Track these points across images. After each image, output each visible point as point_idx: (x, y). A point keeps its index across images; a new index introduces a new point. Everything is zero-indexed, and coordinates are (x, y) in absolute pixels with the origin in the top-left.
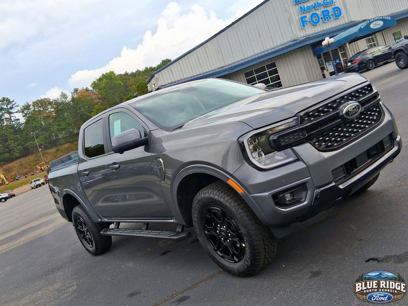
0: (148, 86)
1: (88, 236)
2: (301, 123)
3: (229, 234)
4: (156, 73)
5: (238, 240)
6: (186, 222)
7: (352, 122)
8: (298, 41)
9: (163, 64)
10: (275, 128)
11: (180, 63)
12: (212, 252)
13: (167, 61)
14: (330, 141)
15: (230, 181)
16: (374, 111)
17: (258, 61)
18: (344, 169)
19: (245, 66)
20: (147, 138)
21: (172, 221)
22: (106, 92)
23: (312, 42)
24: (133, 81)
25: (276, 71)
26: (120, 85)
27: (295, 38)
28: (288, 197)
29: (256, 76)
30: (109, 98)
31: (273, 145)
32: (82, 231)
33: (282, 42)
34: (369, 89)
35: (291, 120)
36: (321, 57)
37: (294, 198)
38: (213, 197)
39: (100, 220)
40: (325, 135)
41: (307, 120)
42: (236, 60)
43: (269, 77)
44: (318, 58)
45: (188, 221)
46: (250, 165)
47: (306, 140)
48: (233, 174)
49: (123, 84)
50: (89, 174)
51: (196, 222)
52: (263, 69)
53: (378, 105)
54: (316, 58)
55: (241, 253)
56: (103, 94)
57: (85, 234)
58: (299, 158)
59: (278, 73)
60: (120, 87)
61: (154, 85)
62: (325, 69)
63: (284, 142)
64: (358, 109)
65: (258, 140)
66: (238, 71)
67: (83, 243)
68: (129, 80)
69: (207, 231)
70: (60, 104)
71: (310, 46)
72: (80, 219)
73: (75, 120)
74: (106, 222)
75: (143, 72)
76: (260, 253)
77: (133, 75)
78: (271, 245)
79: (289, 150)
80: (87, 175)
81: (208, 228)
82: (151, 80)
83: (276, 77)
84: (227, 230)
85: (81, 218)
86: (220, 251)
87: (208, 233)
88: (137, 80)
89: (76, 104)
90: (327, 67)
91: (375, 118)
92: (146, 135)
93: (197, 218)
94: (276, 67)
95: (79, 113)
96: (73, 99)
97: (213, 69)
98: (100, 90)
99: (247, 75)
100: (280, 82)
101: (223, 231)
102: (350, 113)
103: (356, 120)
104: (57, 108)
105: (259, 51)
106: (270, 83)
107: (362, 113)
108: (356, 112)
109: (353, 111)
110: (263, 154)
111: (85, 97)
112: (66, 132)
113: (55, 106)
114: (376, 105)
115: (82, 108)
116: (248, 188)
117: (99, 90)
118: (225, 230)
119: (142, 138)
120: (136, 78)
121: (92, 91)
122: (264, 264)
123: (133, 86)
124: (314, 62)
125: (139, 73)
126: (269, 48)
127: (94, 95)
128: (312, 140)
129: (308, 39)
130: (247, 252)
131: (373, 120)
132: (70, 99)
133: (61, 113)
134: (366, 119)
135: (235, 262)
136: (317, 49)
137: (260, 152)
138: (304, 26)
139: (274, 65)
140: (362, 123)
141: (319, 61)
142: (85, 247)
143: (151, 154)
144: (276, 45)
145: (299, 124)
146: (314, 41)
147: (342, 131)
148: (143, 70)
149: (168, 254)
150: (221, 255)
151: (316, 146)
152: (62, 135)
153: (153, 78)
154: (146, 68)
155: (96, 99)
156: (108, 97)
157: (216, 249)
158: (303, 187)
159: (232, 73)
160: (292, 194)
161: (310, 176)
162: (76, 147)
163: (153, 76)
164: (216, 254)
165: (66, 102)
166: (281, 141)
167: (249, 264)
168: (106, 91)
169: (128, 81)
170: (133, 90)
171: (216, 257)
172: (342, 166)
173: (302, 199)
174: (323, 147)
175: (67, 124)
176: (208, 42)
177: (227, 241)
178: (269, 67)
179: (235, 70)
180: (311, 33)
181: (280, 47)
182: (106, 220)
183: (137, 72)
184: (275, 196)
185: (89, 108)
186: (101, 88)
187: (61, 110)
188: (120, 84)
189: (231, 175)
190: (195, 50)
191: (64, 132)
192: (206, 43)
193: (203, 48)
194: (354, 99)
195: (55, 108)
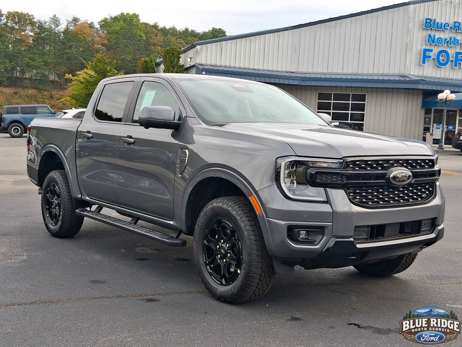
0: (181, 57)
1: (55, 210)
2: (344, 168)
3: (229, 255)
4: (200, 44)
5: (235, 264)
6: (187, 227)
7: (396, 188)
8: (407, 79)
9: (212, 33)
10: (318, 163)
11: (237, 44)
12: (202, 264)
13: (219, 32)
14: (366, 197)
15: (253, 197)
16: (425, 189)
17: (344, 84)
18: (368, 230)
19: (323, 84)
20: (180, 123)
21: (171, 223)
22: (116, 40)
23: (426, 87)
24: (160, 40)
25: (362, 108)
26: (140, 38)
27: (406, 73)
28: (303, 234)
29: (333, 103)
30: (118, 49)
31: (308, 178)
32: (51, 201)
33: (386, 72)
34: (431, 165)
35: (336, 161)
36: (430, 113)
37: (309, 238)
38: (230, 210)
39: (80, 196)
40: (364, 190)
41: (351, 168)
42: (315, 71)
43: (350, 112)
44: (426, 114)
45: (189, 227)
46: (278, 188)
47: (343, 186)
48: (258, 192)
49: (145, 38)
50: (92, 137)
51: (200, 227)
52: (346, 97)
53: (433, 184)
54: (423, 112)
55: (231, 278)
56: (112, 42)
57: (53, 206)
58: (329, 200)
59: (364, 111)
60: (139, 41)
61: (191, 58)
62: (429, 132)
63: (320, 179)
64: (408, 178)
65: (296, 167)
66: (312, 86)
67: (45, 215)
68: (156, 36)
69: (207, 241)
70: (46, 30)
71: (420, 92)
72: (55, 187)
73: (57, 61)
74: (86, 200)
75: (181, 34)
76: (252, 287)
77: (164, 32)
78: (266, 284)
79: (322, 189)
80: (88, 138)
81: (209, 239)
82: (188, 50)
83: (360, 115)
84: (228, 250)
85: (57, 187)
86: (210, 267)
87: (207, 244)
88: (167, 40)
89: (69, 39)
90: (433, 130)
91: (423, 196)
92: (180, 119)
93: (203, 223)
94: (365, 101)
95: (67, 53)
96: (66, 31)
97: (279, 69)
98: (110, 34)
99: (321, 96)
100: (362, 124)
101: (224, 249)
102: (398, 179)
103: (401, 189)
104: (39, 34)
105: (350, 72)
106: (348, 121)
107: (410, 185)
108: (404, 181)
109: (402, 178)
110: (295, 184)
111: (84, 35)
112: (38, 73)
113: (37, 30)
114: (431, 184)
115: (74, 48)
116: (267, 210)
117: (107, 33)
118: (226, 249)
119: (174, 120)
120: (166, 37)
121: (98, 31)
122: (250, 298)
123: (158, 47)
124: (418, 115)
125: (173, 32)
126: (365, 72)
127: (99, 37)
128: (348, 189)
129: (422, 81)
130: (239, 280)
131: (420, 196)
132: (63, 30)
133: (42, 44)
134: (413, 193)
135: (222, 284)
136: (429, 99)
137: (293, 180)
138: (424, 62)
139: (363, 98)
140: (407, 195)
141: (425, 118)
142: (45, 221)
143: (178, 142)
144: (376, 72)
145: (342, 168)
146: (430, 88)
147: (382, 193)
148: (181, 31)
149: (145, 261)
150: (210, 271)
151: (350, 197)
152: (30, 75)
153: (193, 49)
154: (187, 30)
155: (98, 44)
156: (117, 47)
157: (207, 262)
158: (321, 230)
159: (302, 86)
160: (308, 233)
161: (332, 222)
162: (43, 99)
163: (193, 46)
164: (205, 268)
165: (55, 30)
166: (318, 177)
167: (236, 291)
168: (117, 38)
169: (154, 37)
170: (155, 52)
171: (204, 271)
172: (368, 226)
173: (316, 242)
174: (357, 200)
175: (44, 62)
176: (287, 30)
177: (223, 261)
178: (356, 97)
179: (308, 83)
180: (429, 75)
181: (381, 78)
182: (88, 198)
183: (171, 29)
184: (290, 228)
185: (84, 51)
186: (112, 31)
187: (43, 39)
188: (141, 36)
189: (256, 192)
190: (265, 34)
191: (35, 71)
192: (284, 31)
193: (276, 35)
194: (409, 167)
195: (37, 34)
